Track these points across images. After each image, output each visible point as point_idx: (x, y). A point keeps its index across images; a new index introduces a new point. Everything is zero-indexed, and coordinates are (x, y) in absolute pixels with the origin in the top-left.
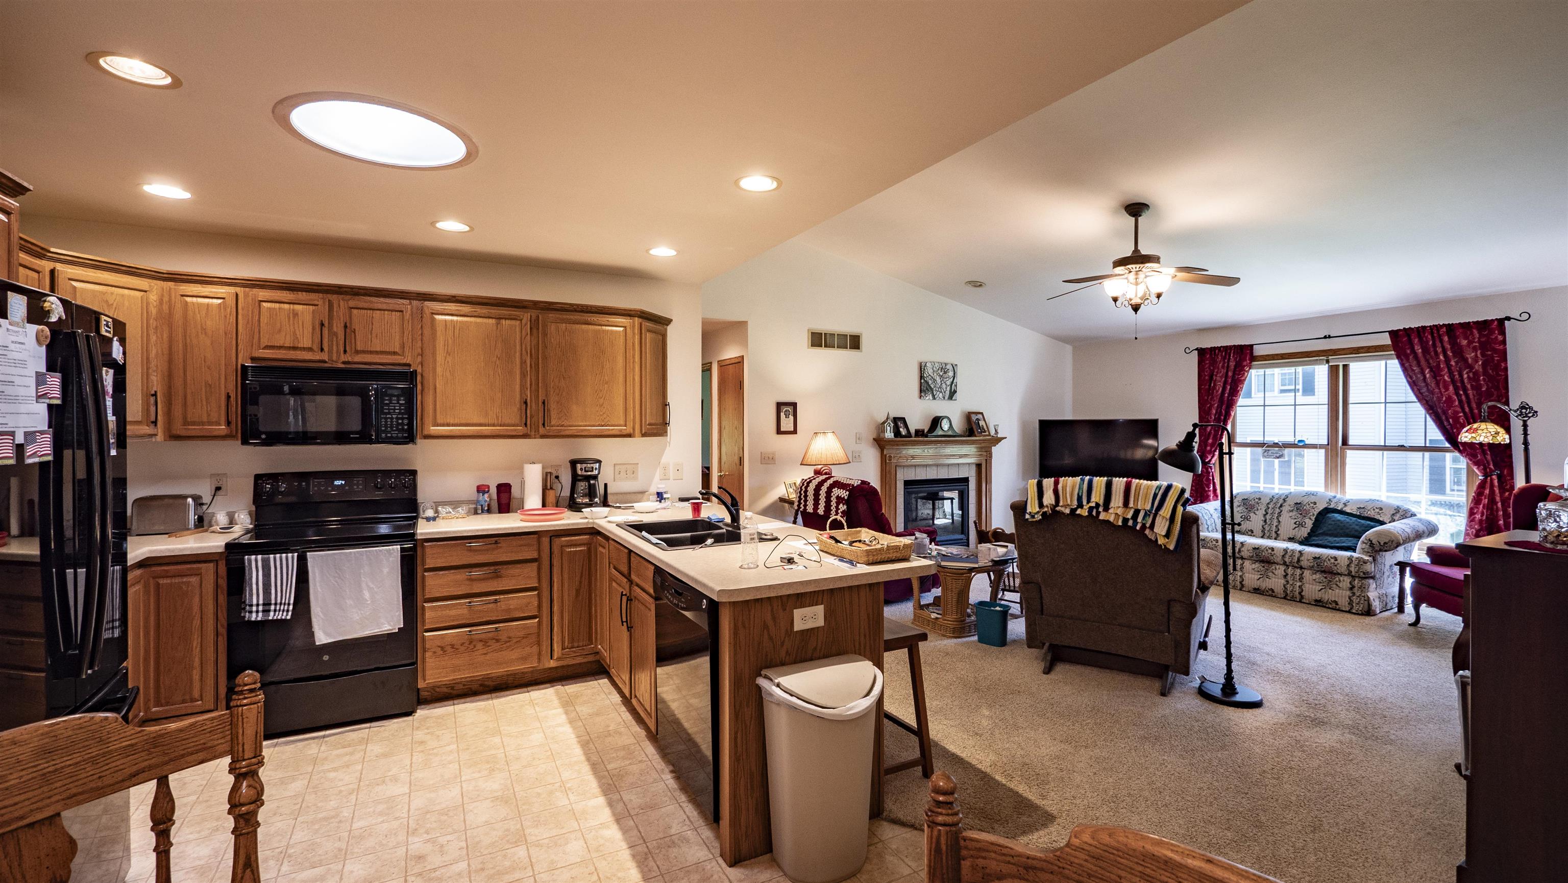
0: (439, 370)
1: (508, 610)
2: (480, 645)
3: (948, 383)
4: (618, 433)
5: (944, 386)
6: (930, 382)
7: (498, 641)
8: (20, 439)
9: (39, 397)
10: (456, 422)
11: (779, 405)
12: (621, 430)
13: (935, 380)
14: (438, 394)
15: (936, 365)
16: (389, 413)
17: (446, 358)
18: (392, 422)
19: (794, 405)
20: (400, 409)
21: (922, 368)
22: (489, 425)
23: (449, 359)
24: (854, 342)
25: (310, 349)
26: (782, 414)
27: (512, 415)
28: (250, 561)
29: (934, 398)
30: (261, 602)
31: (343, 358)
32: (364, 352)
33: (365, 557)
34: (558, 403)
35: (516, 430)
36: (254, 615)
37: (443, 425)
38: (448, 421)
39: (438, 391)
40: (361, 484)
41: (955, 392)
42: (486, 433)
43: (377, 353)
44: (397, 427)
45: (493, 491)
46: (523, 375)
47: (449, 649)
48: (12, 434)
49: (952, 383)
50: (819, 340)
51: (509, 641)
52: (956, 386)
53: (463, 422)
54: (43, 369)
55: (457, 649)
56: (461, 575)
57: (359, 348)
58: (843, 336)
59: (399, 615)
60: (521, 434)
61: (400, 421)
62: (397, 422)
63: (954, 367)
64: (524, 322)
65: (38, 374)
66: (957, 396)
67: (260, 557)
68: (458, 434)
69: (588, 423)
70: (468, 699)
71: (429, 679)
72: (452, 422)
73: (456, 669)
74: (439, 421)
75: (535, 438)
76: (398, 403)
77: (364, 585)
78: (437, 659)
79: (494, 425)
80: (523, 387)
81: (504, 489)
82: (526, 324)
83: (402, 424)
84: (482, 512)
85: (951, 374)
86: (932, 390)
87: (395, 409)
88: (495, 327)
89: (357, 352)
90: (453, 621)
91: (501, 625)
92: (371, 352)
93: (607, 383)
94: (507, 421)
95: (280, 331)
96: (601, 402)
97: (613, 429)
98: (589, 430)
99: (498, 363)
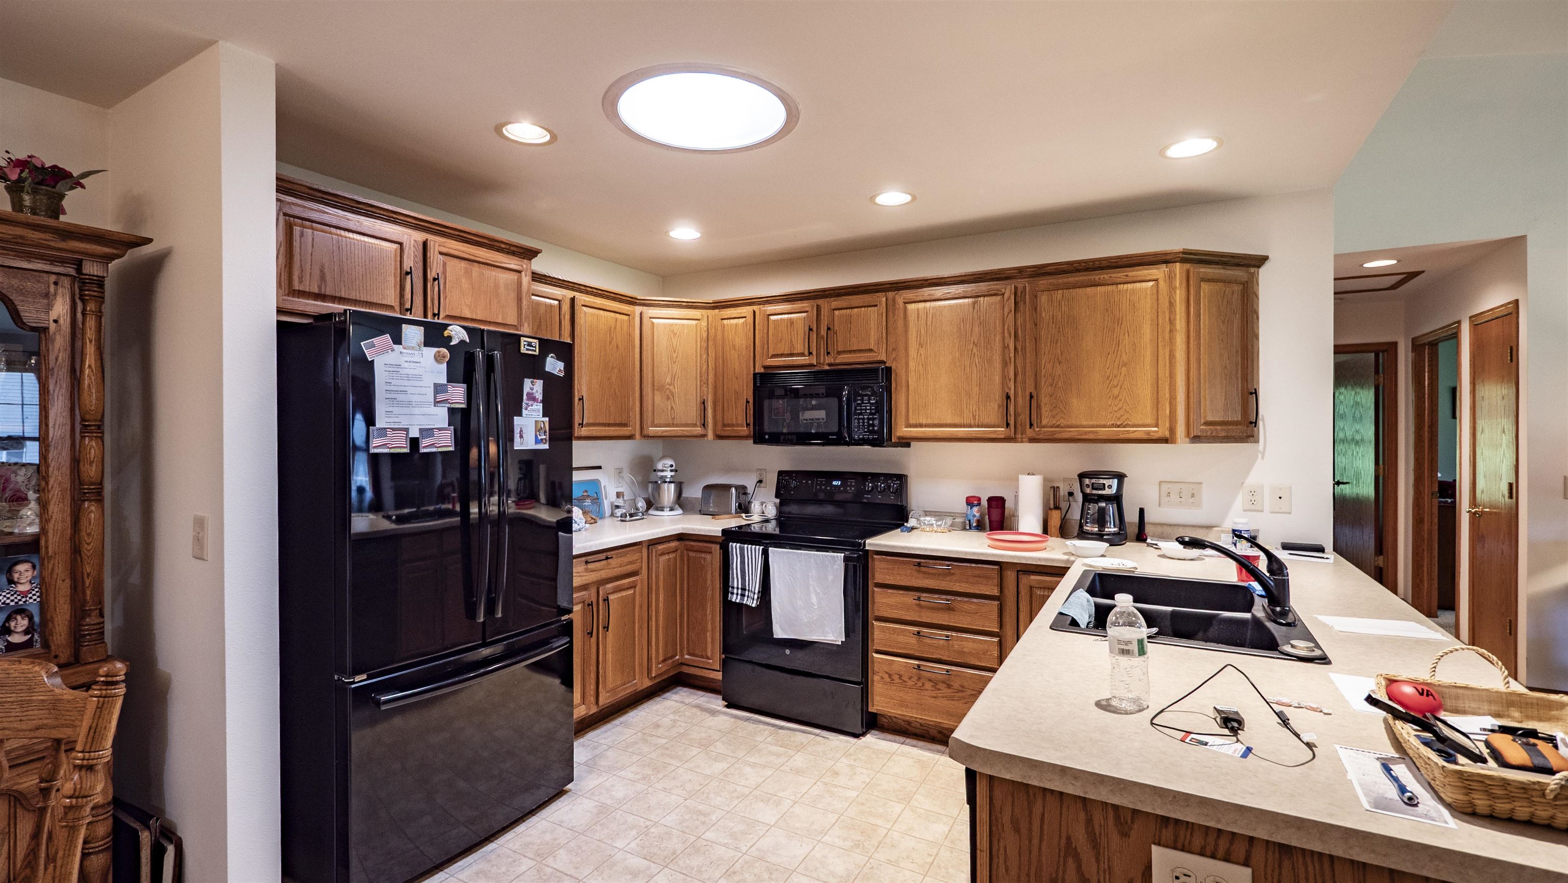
0: (912, 364)
1: (962, 653)
2: (928, 685)
4: (1145, 437)
7: (949, 686)
8: (414, 433)
9: (436, 403)
10: (929, 421)
12: (1148, 433)
14: (910, 391)
16: (861, 414)
17: (918, 350)
18: (863, 423)
20: (871, 409)
22: (964, 426)
23: (922, 351)
25: (802, 355)
27: (992, 412)
28: (732, 547)
30: (740, 586)
31: (829, 360)
32: (844, 352)
33: (812, 560)
34: (1051, 396)
35: (995, 432)
36: (735, 596)
37: (915, 426)
38: (921, 421)
39: (911, 388)
40: (853, 486)
42: (960, 435)
43: (855, 351)
44: (868, 428)
45: (984, 503)
46: (1005, 364)
47: (896, 677)
48: (407, 430)
51: (963, 691)
53: (936, 422)
54: (443, 380)
55: (905, 682)
56: (909, 599)
57: (839, 349)
59: (841, 627)
60: (1002, 436)
61: (871, 422)
62: (868, 422)
64: (1006, 296)
65: (437, 386)
67: (738, 545)
68: (931, 435)
69: (1095, 423)
70: (921, 743)
71: (877, 706)
72: (924, 422)
73: (903, 704)
74: (912, 421)
75: (1022, 442)
76: (869, 403)
77: (811, 589)
78: (886, 687)
79: (970, 426)
80: (1004, 377)
81: (997, 503)
82: (1008, 299)
83: (873, 425)
84: (970, 528)
87: (866, 409)
88: (971, 309)
89: (839, 353)
90: (901, 648)
91: (954, 668)
92: (850, 352)
93: (1125, 365)
94: (987, 421)
95: (781, 340)
96: (1116, 391)
97: (1135, 431)
98: (1096, 432)
99: (975, 350)
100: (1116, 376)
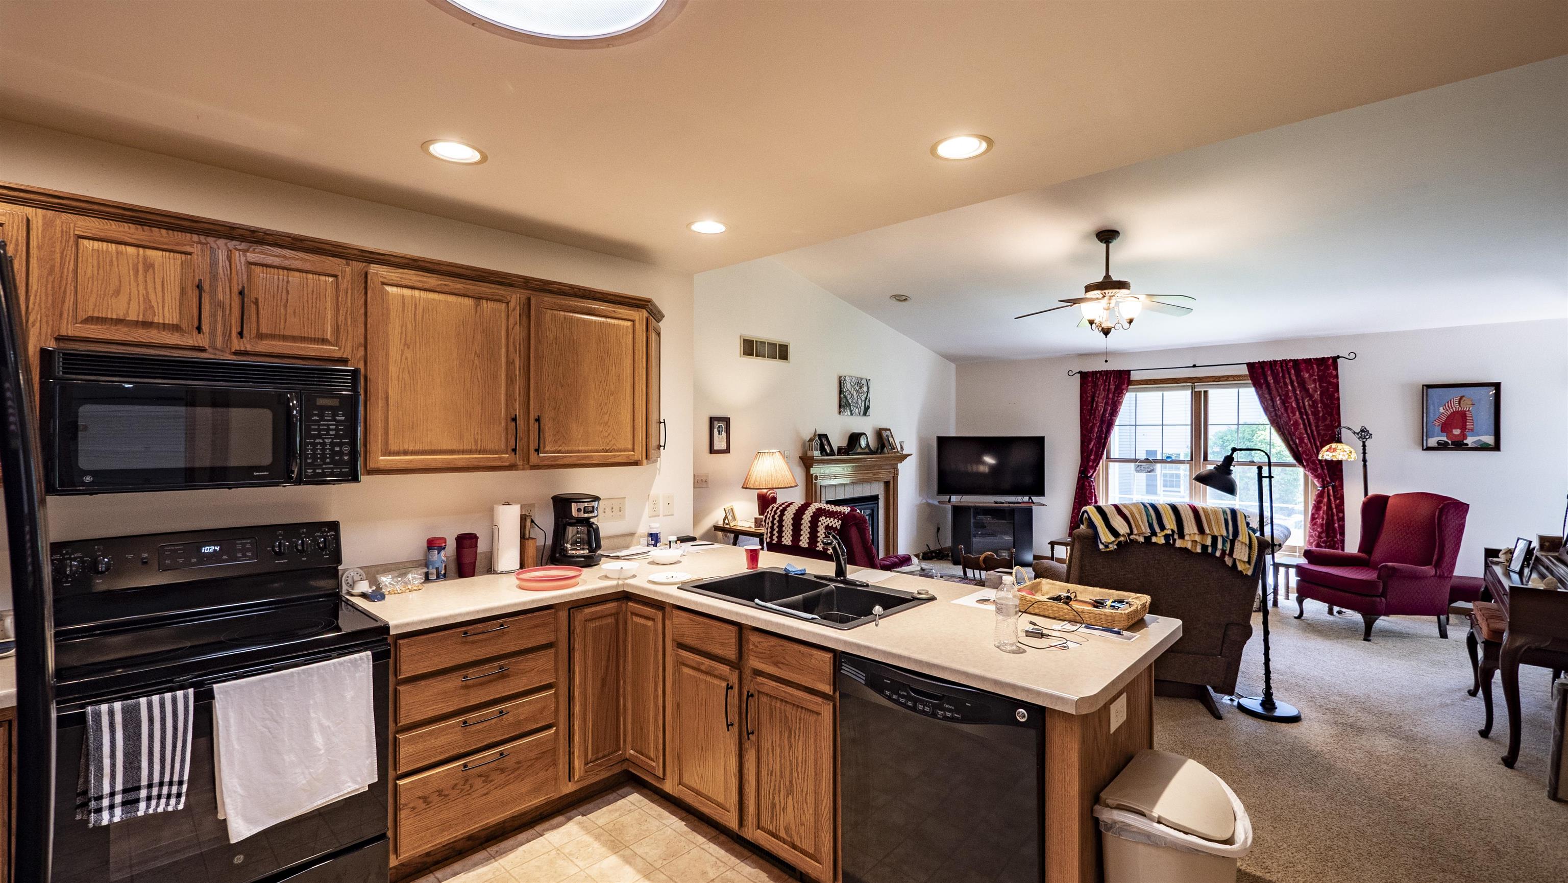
0: (393, 370)
1: (518, 723)
2: (478, 783)
3: (863, 398)
4: (625, 460)
5: (860, 401)
6: (849, 397)
7: (502, 771)
10: (418, 447)
11: (712, 420)
12: (628, 457)
13: (852, 395)
14: (391, 407)
15: (854, 379)
16: (319, 436)
17: (403, 352)
18: (323, 450)
19: (727, 421)
20: (337, 430)
21: (841, 382)
22: (463, 452)
23: (408, 354)
24: (781, 352)
25: (175, 328)
26: (716, 431)
27: (496, 438)
28: (97, 716)
29: (852, 414)
30: (119, 787)
31: (237, 345)
32: (273, 337)
33: (315, 678)
34: (554, 420)
35: (500, 458)
36: (106, 815)
37: (398, 453)
38: (406, 447)
39: (391, 402)
40: (249, 550)
41: (868, 407)
42: (461, 464)
43: (294, 339)
44: (332, 458)
45: (451, 545)
46: (510, 380)
47: (435, 798)
49: (866, 398)
50: (750, 348)
51: (518, 768)
52: (869, 401)
53: (428, 448)
55: (446, 796)
56: (453, 682)
57: (264, 330)
58: (772, 345)
59: (372, 763)
60: (507, 464)
61: (337, 449)
62: (332, 450)
63: (868, 381)
64: (512, 305)
66: (870, 410)
67: (118, 706)
68: (420, 466)
69: (590, 448)
70: (457, 866)
71: (405, 852)
72: (411, 448)
73: (445, 826)
74: (393, 447)
75: (523, 469)
76: (334, 420)
77: (314, 726)
78: (418, 818)
79: (470, 452)
80: (509, 397)
81: (466, 541)
82: (514, 309)
83: (341, 453)
84: (438, 577)
85: (865, 389)
86: (850, 404)
87: (328, 430)
88: (473, 311)
89: (261, 336)
90: (441, 753)
91: (508, 746)
92: (284, 338)
93: (612, 394)
94: (490, 446)
95: (117, 292)
96: (606, 417)
97: (620, 455)
98: (592, 457)
99: (476, 362)
100: (606, 404)
